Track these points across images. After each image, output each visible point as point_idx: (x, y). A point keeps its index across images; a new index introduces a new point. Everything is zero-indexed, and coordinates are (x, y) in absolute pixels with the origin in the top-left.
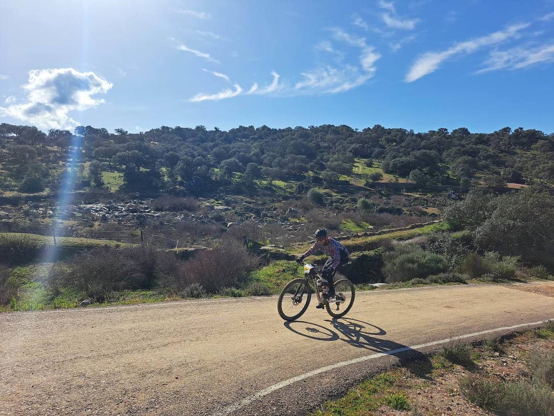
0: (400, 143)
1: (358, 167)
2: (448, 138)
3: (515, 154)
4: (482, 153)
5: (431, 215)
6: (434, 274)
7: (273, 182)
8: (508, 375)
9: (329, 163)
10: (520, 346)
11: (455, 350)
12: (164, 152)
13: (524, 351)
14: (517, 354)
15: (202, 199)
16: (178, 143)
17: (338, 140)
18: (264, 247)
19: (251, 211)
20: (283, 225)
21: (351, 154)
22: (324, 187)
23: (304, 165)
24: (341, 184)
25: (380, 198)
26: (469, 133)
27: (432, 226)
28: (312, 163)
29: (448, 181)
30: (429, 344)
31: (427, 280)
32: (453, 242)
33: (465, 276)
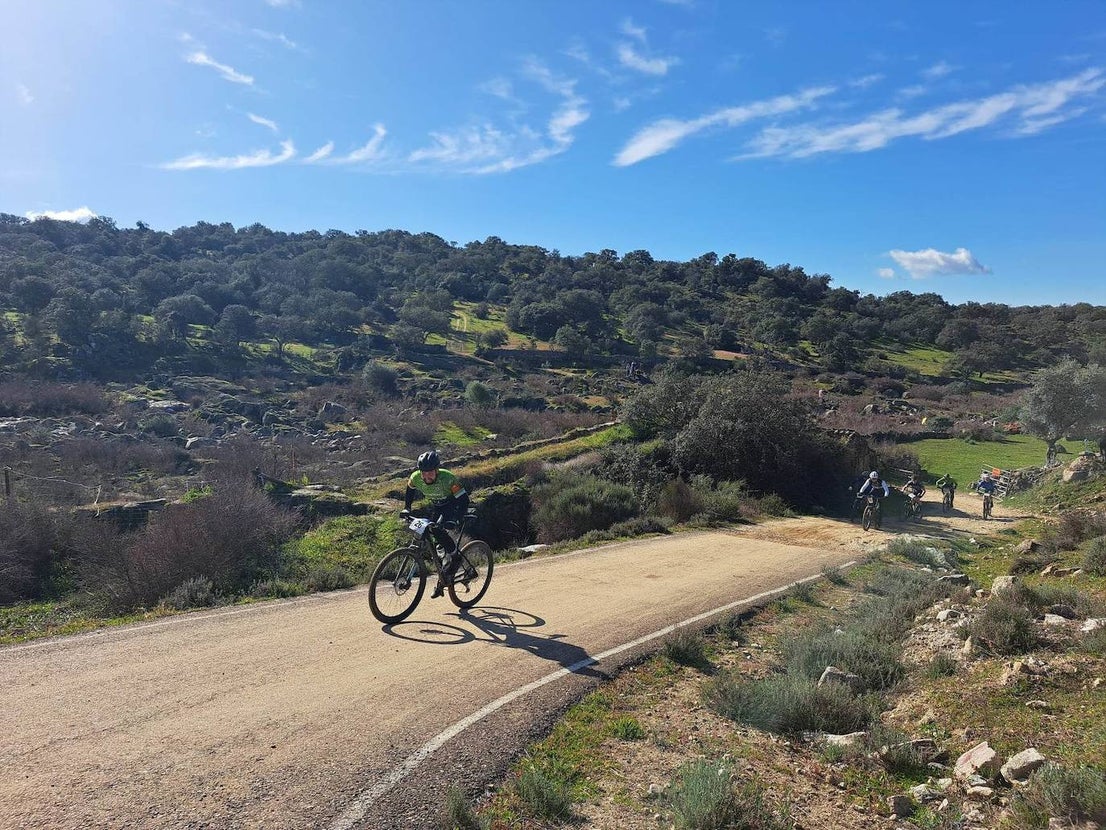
0: (537, 275)
1: (459, 318)
2: (617, 269)
3: (723, 299)
4: (674, 298)
5: (594, 410)
6: (619, 520)
7: (286, 347)
8: (755, 672)
9: (403, 309)
10: (763, 627)
11: (682, 645)
12: (10, 275)
13: (770, 634)
14: (761, 640)
15: (116, 385)
16: (46, 254)
17: (418, 262)
18: (299, 491)
19: (240, 411)
20: (315, 439)
21: (446, 293)
22: (394, 358)
23: (352, 312)
24: (428, 352)
25: (505, 379)
26: (651, 259)
27: (603, 433)
28: (369, 309)
29: (621, 349)
30: (642, 640)
31: (611, 533)
32: (641, 460)
33: (665, 521)
